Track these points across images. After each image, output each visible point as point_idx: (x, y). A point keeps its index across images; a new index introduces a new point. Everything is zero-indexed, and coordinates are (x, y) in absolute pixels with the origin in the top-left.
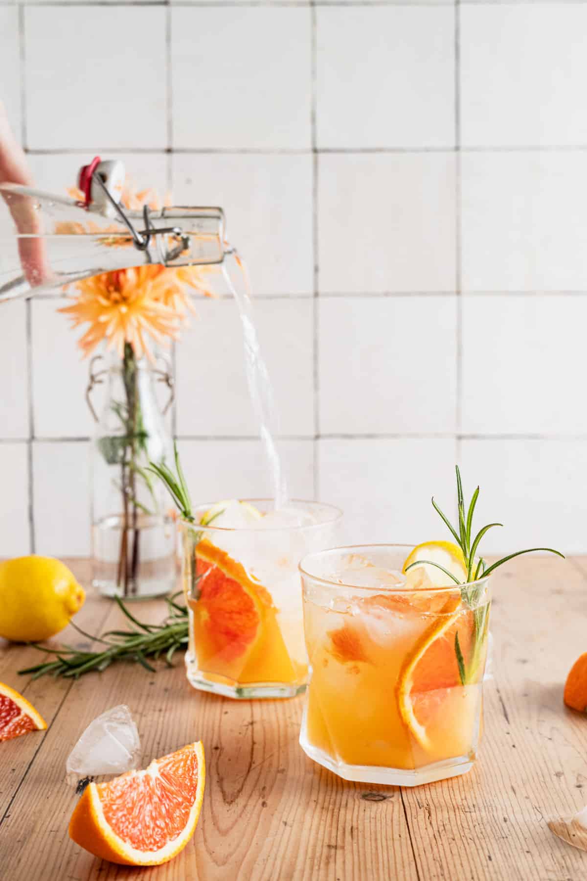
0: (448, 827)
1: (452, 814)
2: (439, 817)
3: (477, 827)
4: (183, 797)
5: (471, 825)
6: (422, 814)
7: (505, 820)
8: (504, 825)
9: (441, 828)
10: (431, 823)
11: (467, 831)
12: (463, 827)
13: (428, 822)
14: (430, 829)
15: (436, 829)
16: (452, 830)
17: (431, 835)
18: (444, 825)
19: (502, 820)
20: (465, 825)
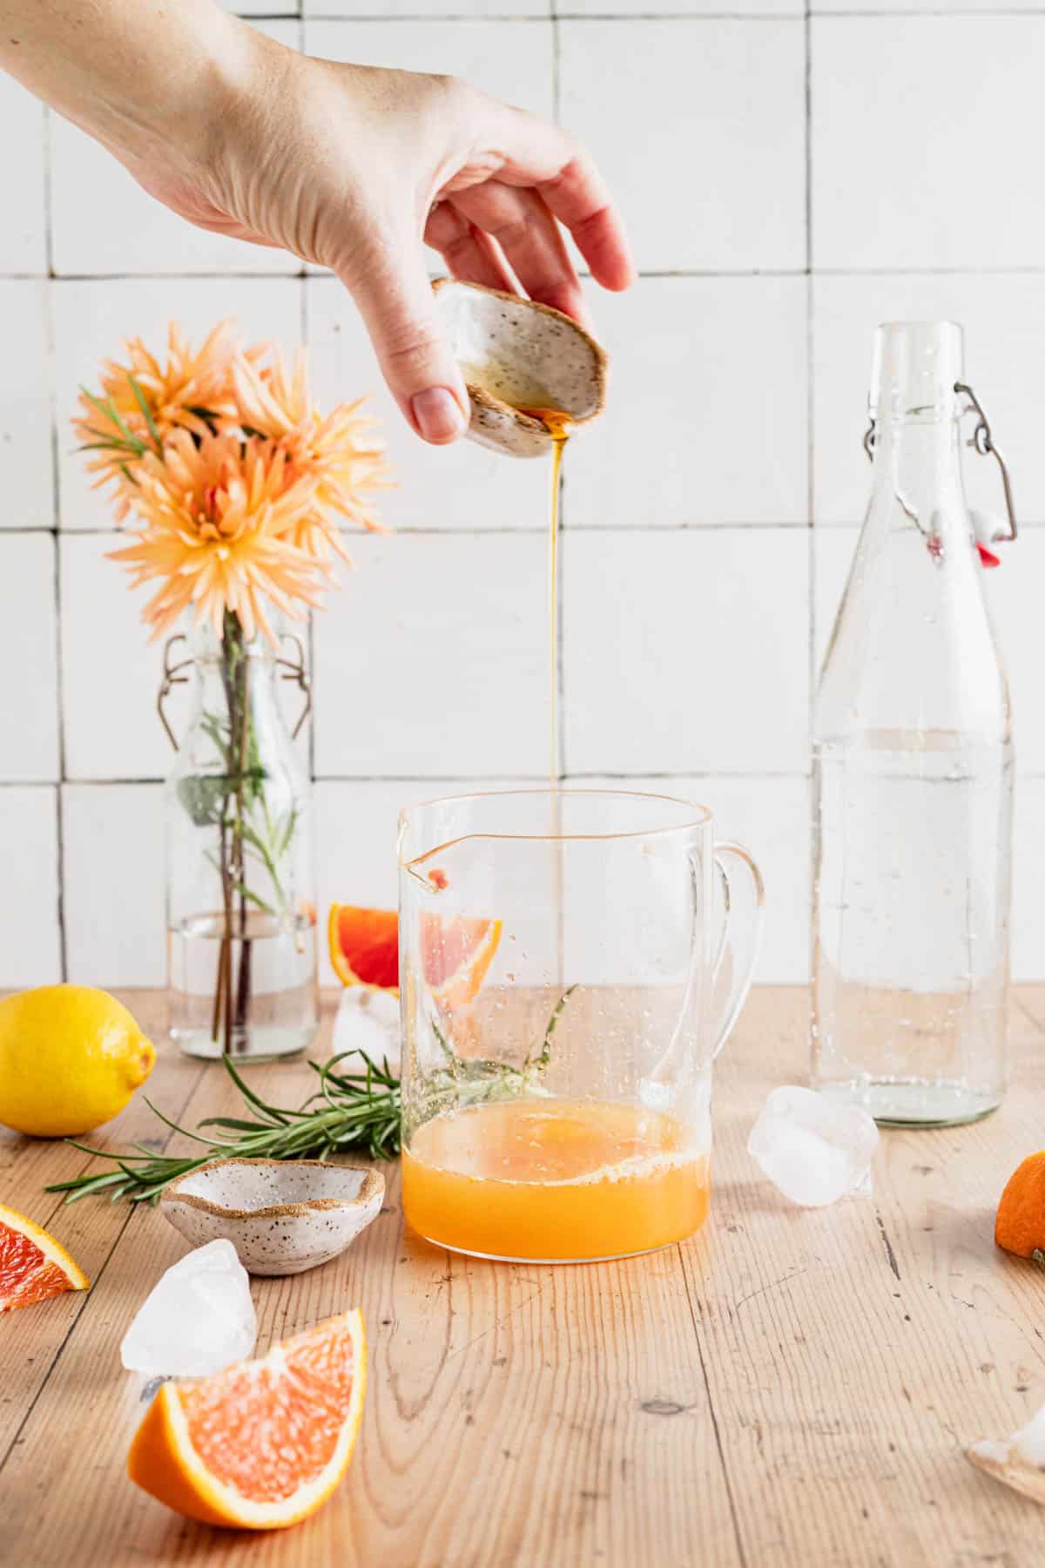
0: (792, 1460)
1: (798, 1435)
2: (777, 1442)
3: (843, 1460)
4: (327, 1407)
5: (832, 1454)
6: (747, 1437)
7: (892, 1448)
8: (890, 1455)
9: (780, 1462)
10: (762, 1453)
11: (825, 1467)
12: (818, 1460)
13: (756, 1451)
14: (760, 1463)
15: (771, 1462)
16: (798, 1465)
17: (763, 1473)
18: (785, 1456)
19: (886, 1447)
20: (822, 1456)
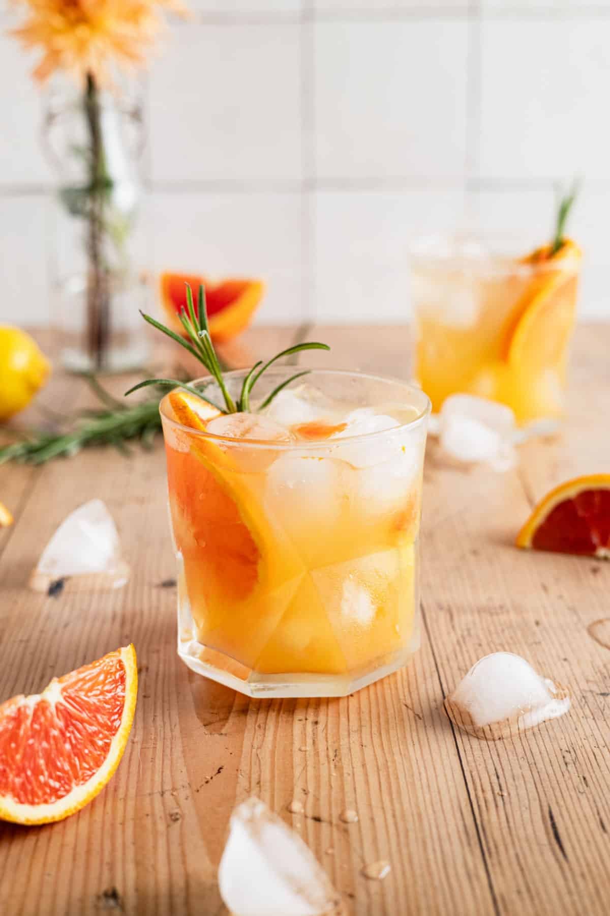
0: (472, 632)
1: (476, 616)
2: (463, 620)
3: (506, 632)
4: (99, 724)
5: (499, 628)
6: (443, 617)
7: (537, 623)
8: (535, 628)
9: (466, 633)
10: (453, 627)
11: (494, 636)
12: (490, 631)
13: (450, 626)
14: (452, 634)
15: (459, 633)
16: (478, 637)
17: (455, 642)
18: (469, 630)
19: (533, 624)
20: (492, 628)
